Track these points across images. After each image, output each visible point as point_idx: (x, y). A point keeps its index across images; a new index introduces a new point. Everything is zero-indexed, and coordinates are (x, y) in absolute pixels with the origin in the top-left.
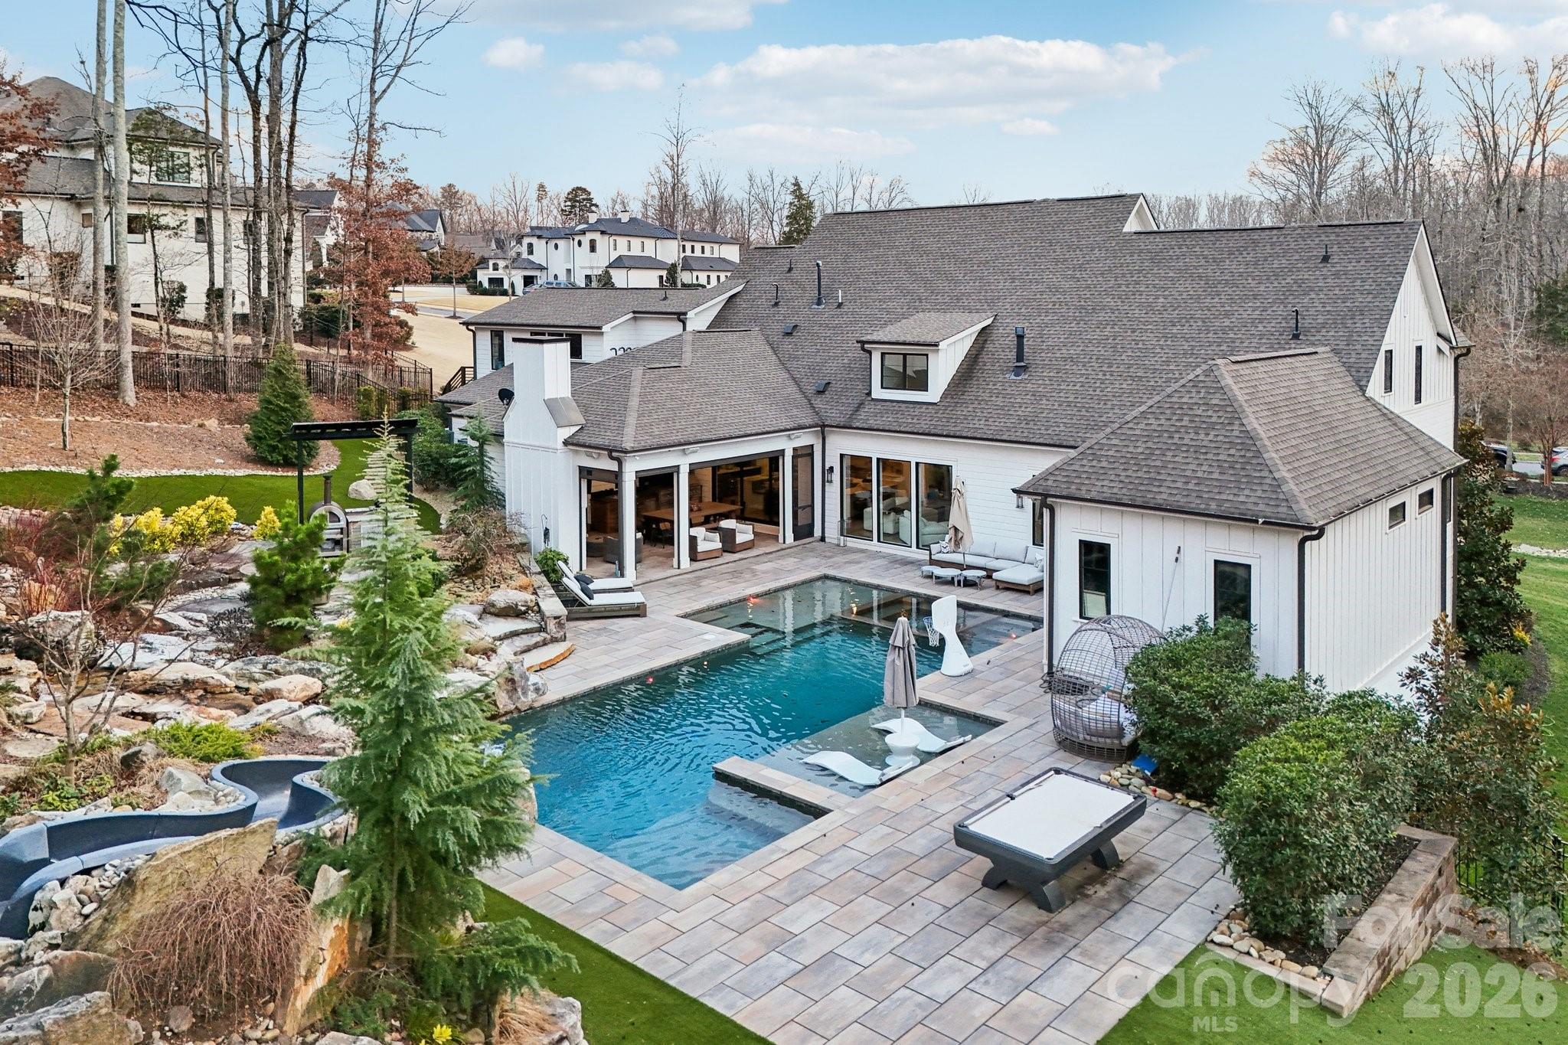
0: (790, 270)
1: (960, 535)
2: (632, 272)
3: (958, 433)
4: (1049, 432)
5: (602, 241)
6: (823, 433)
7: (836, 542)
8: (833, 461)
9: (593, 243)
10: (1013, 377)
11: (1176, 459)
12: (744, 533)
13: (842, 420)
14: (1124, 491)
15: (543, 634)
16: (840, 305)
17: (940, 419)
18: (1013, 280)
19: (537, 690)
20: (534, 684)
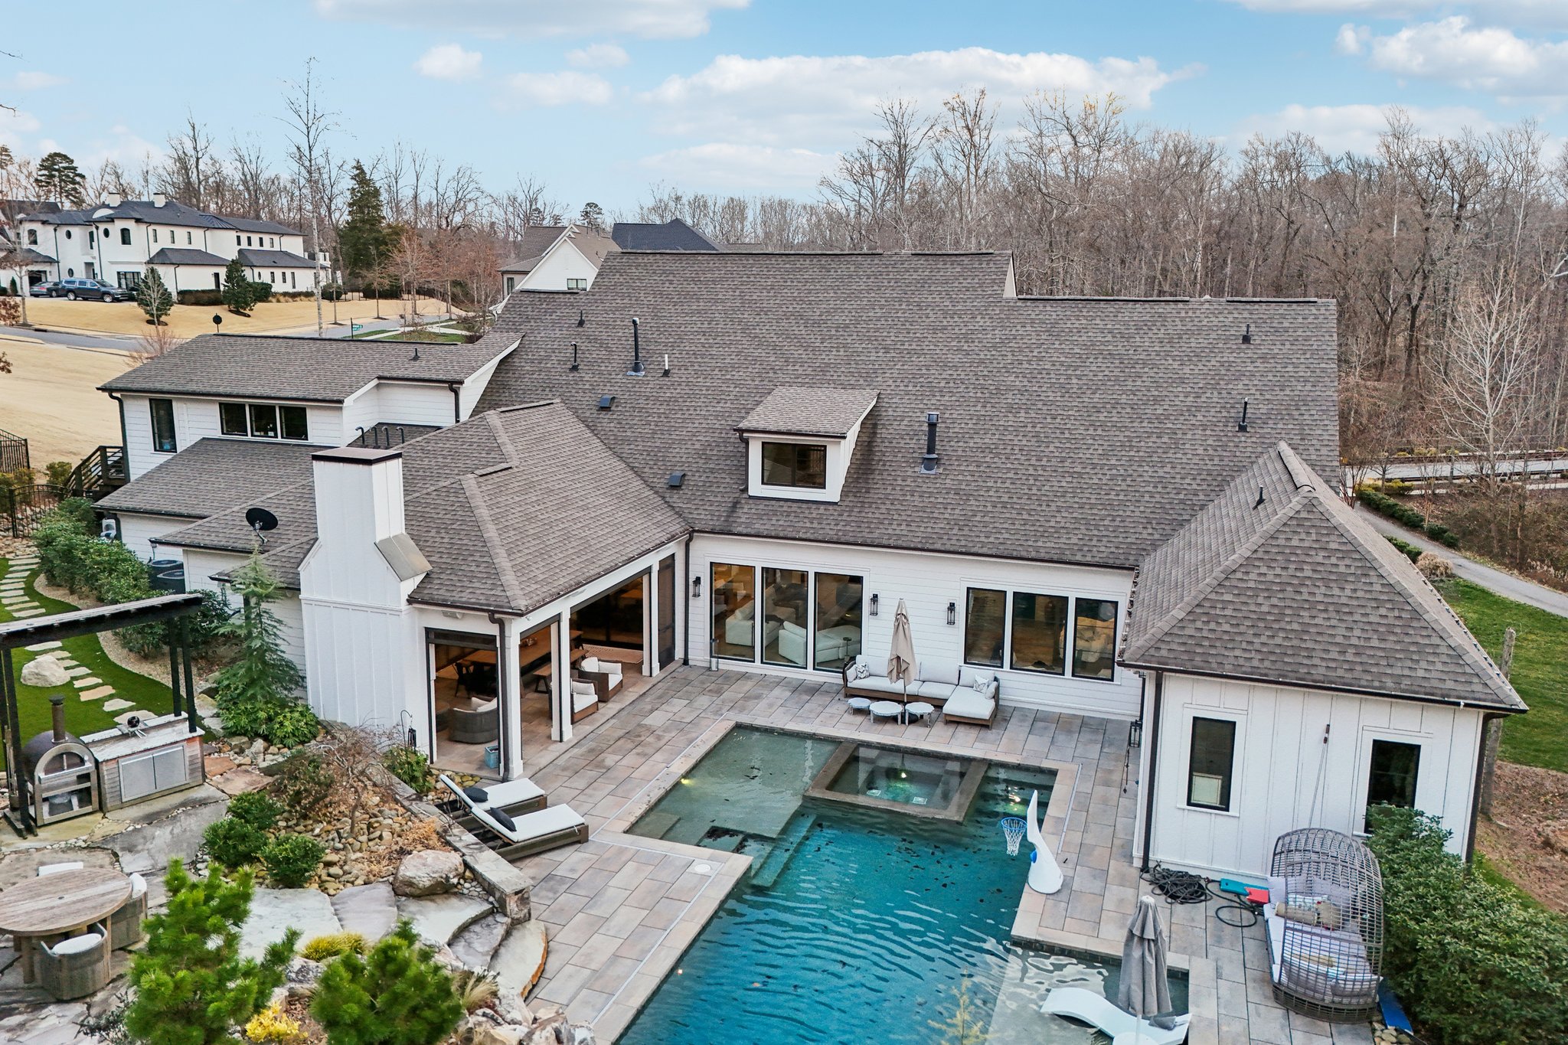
0: (581, 323)
2: (181, 270)
4: (991, 540)
5: (137, 231)
6: (686, 540)
7: (700, 664)
8: (700, 571)
9: (125, 232)
10: (925, 471)
11: (1316, 621)
12: (614, 674)
13: (718, 524)
14: (1267, 664)
15: (501, 919)
16: (666, 373)
17: (847, 523)
18: (887, 350)
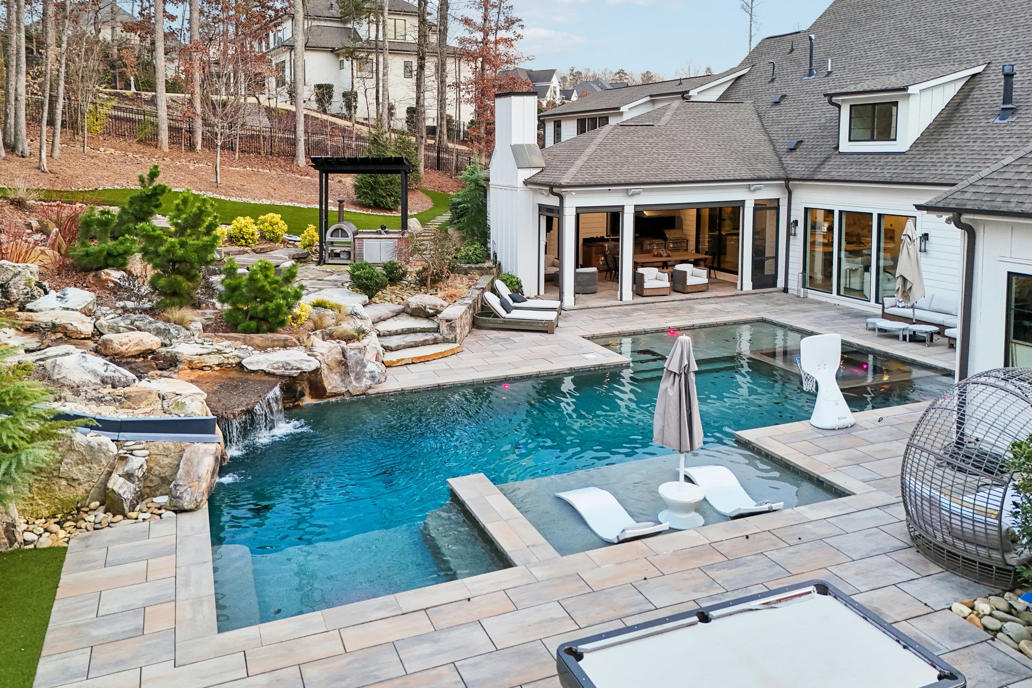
0: (792, 50)
1: (908, 286)
3: (922, 181)
6: (787, 187)
7: (796, 293)
8: (798, 215)
10: (998, 121)
12: (696, 276)
13: (805, 174)
15: (436, 335)
16: (829, 73)
17: (905, 167)
19: (373, 378)
20: (371, 372)
